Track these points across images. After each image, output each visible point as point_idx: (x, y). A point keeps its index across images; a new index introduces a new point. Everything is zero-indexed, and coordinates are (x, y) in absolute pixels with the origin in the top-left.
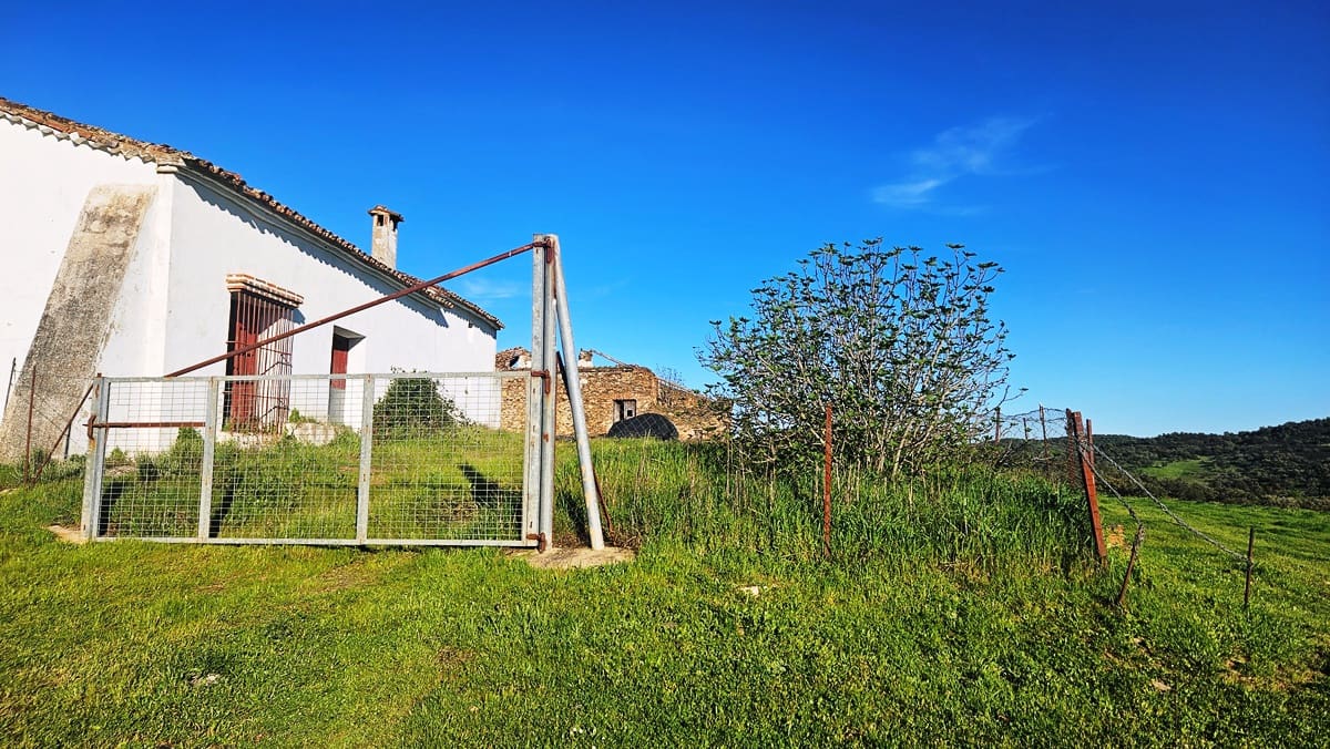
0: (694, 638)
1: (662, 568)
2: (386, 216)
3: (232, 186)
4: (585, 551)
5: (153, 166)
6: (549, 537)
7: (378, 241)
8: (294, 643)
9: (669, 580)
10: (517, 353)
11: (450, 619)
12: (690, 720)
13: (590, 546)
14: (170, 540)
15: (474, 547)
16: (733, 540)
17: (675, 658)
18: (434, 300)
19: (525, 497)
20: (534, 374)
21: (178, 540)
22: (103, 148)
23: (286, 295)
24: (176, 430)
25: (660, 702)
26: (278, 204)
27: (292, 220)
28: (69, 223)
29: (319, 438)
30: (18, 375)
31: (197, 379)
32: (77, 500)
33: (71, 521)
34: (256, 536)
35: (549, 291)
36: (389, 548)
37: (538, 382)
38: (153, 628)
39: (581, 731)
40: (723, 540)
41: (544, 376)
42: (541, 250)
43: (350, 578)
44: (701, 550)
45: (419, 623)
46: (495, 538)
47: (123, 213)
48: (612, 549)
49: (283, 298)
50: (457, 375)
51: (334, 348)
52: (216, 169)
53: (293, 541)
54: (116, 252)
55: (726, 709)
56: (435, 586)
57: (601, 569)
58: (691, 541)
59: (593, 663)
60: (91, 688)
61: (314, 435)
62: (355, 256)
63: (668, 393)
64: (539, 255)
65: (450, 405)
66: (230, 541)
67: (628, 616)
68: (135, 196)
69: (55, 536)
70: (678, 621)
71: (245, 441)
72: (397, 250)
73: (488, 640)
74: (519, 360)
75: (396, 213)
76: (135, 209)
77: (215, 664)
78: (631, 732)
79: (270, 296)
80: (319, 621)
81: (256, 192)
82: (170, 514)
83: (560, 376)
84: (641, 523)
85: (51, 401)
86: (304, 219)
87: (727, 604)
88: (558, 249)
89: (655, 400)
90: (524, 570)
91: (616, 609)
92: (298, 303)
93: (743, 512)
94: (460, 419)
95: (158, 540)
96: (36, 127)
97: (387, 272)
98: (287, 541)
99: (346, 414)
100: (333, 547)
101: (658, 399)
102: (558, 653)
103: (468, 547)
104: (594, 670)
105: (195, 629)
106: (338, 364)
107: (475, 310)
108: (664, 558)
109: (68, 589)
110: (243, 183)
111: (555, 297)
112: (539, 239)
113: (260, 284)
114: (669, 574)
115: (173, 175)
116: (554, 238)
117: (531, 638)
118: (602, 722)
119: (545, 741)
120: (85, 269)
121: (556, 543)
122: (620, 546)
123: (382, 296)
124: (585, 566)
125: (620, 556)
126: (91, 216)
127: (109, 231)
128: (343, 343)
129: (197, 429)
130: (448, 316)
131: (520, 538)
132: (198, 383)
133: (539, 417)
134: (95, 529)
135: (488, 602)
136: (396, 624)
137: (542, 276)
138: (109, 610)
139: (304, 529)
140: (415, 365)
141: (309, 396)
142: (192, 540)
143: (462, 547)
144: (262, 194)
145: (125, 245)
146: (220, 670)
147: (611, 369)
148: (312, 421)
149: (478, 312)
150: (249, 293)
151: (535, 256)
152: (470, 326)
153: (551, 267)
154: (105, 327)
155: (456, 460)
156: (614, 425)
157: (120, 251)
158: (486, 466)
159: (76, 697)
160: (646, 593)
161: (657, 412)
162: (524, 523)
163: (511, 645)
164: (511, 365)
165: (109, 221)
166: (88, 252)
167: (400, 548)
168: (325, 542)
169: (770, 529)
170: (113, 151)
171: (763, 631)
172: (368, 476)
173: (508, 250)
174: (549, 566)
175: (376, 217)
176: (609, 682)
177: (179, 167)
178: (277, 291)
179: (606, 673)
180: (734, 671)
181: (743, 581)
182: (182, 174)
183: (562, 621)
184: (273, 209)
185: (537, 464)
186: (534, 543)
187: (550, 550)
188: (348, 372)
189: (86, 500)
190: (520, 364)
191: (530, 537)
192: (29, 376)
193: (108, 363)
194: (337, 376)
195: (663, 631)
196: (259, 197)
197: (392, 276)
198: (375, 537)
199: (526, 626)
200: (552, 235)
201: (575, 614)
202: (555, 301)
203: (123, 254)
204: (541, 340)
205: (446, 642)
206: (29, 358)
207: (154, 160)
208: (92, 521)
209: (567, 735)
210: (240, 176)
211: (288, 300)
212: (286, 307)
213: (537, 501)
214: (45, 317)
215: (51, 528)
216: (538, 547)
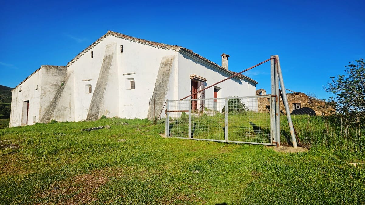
0: (334, 178)
1: (319, 155)
2: (225, 56)
3: (190, 53)
4: (291, 148)
5: (174, 50)
6: (279, 143)
7: (223, 63)
8: (214, 165)
9: (322, 159)
10: (261, 91)
11: (254, 163)
12: (335, 202)
13: (293, 146)
14: (183, 138)
15: (257, 144)
16: (345, 148)
17: (327, 183)
18: (238, 77)
19: (271, 131)
20: (272, 96)
21: (185, 138)
22: (164, 48)
23: (203, 79)
24: (181, 112)
25: (324, 195)
26: (200, 56)
27: (203, 60)
28: (158, 66)
29: (212, 114)
30: (151, 100)
31: (187, 100)
32: (164, 128)
33: (163, 133)
34: (201, 138)
35: (276, 72)
36: (233, 143)
37: (273, 98)
38: (183, 158)
39: (298, 200)
40: (341, 147)
41: (276, 96)
42: (273, 60)
43: (225, 150)
44: (333, 150)
45: (245, 163)
46: (263, 142)
47: (169, 63)
48: (300, 148)
49: (202, 80)
50: (245, 97)
51: (214, 91)
52: (187, 49)
53: (210, 140)
54: (168, 72)
55: (348, 201)
56: (248, 154)
57: (298, 154)
58: (329, 147)
59: (299, 181)
60: (173, 171)
61: (211, 113)
62: (218, 67)
63: (311, 101)
64: (272, 62)
65: (244, 106)
66: (196, 139)
67: (309, 168)
68: (171, 58)
69: (161, 136)
70: (327, 172)
71: (196, 115)
72: (228, 65)
73: (265, 170)
74: (262, 93)
75: (228, 55)
76: (171, 61)
77: (198, 168)
78: (315, 203)
79: (199, 79)
80: (220, 160)
81: (196, 54)
82: (182, 132)
83: (280, 96)
84: (309, 141)
85: (157, 106)
86: (206, 59)
87: (345, 168)
88: (278, 59)
89: (307, 103)
90: (273, 152)
91: (305, 166)
92: (206, 81)
93: (348, 138)
94: (247, 109)
95: (180, 138)
96: (151, 45)
97: (226, 71)
98: (208, 140)
99: (218, 108)
100: (220, 142)
101: (308, 103)
102: (287, 177)
103: (255, 144)
104: (299, 183)
105: (192, 159)
106: (215, 96)
107: (249, 79)
108: (319, 152)
109: (165, 148)
110: (193, 52)
111: (278, 73)
112: (273, 57)
113: (197, 77)
114: (322, 157)
115: (178, 52)
116: (277, 56)
117: (278, 171)
118: (304, 198)
119: (287, 201)
120: (162, 76)
121: (282, 145)
122: (303, 147)
123: (226, 78)
124: (292, 152)
125: (304, 150)
126: (162, 64)
127: (166, 67)
128: (216, 90)
129: (185, 112)
130: (242, 81)
131: (270, 143)
132: (187, 101)
133: (274, 109)
134: (168, 135)
135: (263, 160)
136: (239, 163)
137: (273, 68)
138: (174, 153)
139: (213, 137)
140: (234, 95)
141: (209, 104)
142: (188, 138)
143: (253, 144)
144: (197, 54)
145: (169, 70)
146: (199, 170)
147: (291, 94)
148: (210, 110)
149: (250, 80)
150: (195, 79)
151: (271, 62)
152: (248, 84)
153: (276, 65)
154: (166, 89)
155: (247, 121)
156: (293, 111)
157: (168, 71)
158: (257, 122)
159: (171, 172)
160: (314, 162)
161: (308, 107)
162: (271, 139)
163: (272, 172)
164: (259, 94)
165: (166, 65)
166: (162, 72)
167: (236, 143)
168: (218, 141)
169: (359, 145)
170: (166, 48)
171: (360, 178)
172: (227, 124)
173: (263, 61)
174: (280, 151)
175: (223, 57)
176: (305, 187)
177: (179, 50)
178: (201, 78)
179: (304, 184)
180: (350, 189)
181: (350, 161)
182: (180, 52)
183: (287, 168)
184: (199, 58)
185: (275, 122)
186: (275, 144)
187: (280, 147)
188: (218, 98)
189: (166, 128)
190: (262, 94)
191: (273, 143)
192: (153, 101)
193: (167, 97)
194: (215, 99)
195: (322, 174)
196: (196, 55)
197: (228, 72)
198: (230, 140)
199: (276, 168)
200: (276, 55)
201: (291, 166)
202: (278, 74)
203: (169, 72)
204: (274, 86)
205: (253, 170)
206: (153, 97)
207: (174, 49)
208: (167, 133)
209: (294, 200)
210: (192, 51)
211: (203, 80)
212: (203, 82)
213: (275, 132)
214: (155, 88)
215: (160, 134)
216: (276, 146)
